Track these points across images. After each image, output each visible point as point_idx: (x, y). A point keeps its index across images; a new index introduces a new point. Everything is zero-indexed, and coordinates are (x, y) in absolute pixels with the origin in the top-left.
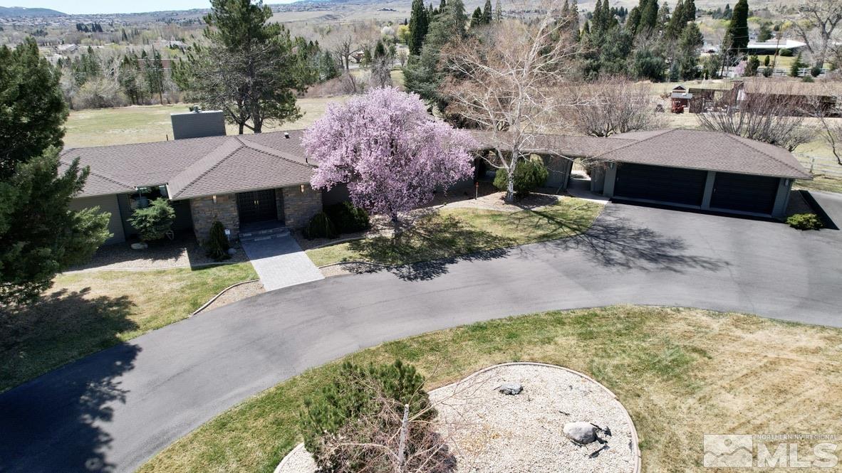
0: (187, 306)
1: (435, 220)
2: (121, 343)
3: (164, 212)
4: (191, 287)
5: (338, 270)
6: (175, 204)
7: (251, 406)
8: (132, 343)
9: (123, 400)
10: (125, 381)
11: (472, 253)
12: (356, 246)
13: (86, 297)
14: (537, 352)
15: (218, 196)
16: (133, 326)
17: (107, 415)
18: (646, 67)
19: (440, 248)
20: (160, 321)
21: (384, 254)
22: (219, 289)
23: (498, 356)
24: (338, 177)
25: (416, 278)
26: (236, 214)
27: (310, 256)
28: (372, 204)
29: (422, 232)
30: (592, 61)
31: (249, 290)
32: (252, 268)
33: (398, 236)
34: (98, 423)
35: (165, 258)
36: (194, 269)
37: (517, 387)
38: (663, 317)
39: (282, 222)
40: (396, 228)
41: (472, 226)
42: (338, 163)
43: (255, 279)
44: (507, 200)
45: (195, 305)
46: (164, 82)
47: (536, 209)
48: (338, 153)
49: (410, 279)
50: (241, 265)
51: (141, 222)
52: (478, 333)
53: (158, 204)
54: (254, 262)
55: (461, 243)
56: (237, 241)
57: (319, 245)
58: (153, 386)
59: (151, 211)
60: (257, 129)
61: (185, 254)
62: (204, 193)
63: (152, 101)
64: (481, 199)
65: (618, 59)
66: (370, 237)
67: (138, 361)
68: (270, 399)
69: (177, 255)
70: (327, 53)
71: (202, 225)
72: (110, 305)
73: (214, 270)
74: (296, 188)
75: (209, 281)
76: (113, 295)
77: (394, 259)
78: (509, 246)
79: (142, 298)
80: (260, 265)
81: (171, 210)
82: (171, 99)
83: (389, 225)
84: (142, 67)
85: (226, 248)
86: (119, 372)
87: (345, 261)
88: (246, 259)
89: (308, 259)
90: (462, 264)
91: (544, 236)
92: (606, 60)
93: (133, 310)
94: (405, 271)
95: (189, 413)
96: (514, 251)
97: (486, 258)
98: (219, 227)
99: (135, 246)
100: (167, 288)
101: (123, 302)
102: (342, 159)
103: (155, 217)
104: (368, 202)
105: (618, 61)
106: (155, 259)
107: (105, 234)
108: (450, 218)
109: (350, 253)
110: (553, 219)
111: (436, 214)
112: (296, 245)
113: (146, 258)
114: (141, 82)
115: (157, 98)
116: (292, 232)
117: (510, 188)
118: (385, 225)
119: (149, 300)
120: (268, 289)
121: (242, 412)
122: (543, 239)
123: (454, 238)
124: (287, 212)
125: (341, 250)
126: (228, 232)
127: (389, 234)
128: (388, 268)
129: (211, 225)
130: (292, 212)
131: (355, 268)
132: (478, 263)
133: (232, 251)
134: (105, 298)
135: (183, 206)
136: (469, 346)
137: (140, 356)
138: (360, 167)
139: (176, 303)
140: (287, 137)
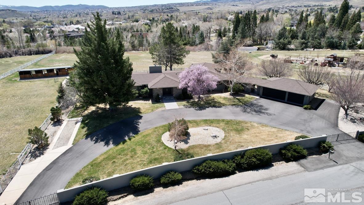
0: (151, 110)
1: (209, 98)
2: (139, 115)
3: (147, 91)
4: (152, 107)
5: (182, 107)
6: (150, 89)
7: (161, 126)
8: (141, 115)
9: (140, 123)
10: (140, 121)
11: (214, 106)
12: (188, 102)
13: (132, 107)
14: (215, 125)
15: (159, 88)
16: (141, 113)
17: (138, 125)
18: (330, 43)
19: (207, 105)
20: (146, 112)
21: (194, 105)
22: (157, 108)
23: (207, 125)
24: (185, 86)
25: (198, 110)
26: (162, 92)
27: (177, 103)
28: (192, 93)
29: (205, 100)
30: (304, 40)
31: (163, 109)
32: (164, 104)
33: (198, 101)
34: (137, 126)
35: (146, 101)
36: (152, 104)
37: (207, 129)
38: (246, 123)
39: (172, 95)
40: (199, 99)
41: (218, 100)
42: (185, 83)
43: (165, 107)
44: (231, 95)
45: (152, 110)
46: (143, 43)
47: (237, 97)
48: (185, 81)
49: (197, 110)
50: (162, 104)
51: (142, 92)
52: (206, 121)
53: (146, 89)
54: (165, 103)
55: (212, 104)
56: (162, 98)
57: (180, 101)
58: (145, 122)
59: (144, 90)
60: (171, 67)
61: (151, 100)
62: (155, 87)
63: (139, 49)
64: (224, 93)
65: (317, 39)
66: (192, 100)
67: (143, 118)
68: (164, 126)
69: (149, 100)
70: (202, 31)
71: (155, 94)
72: (137, 109)
73: (156, 104)
74: (176, 88)
75: (155, 106)
76: (137, 107)
77: (195, 106)
78: (224, 106)
79: (142, 108)
80: (166, 104)
81: (148, 90)
82: (145, 49)
83: (198, 98)
84: (137, 38)
85: (159, 100)
86: (140, 119)
87: (184, 105)
88: (163, 103)
89: (177, 104)
90: (210, 108)
91: (234, 104)
92: (312, 40)
93: (141, 110)
94: (196, 108)
95: (150, 126)
96: (224, 107)
97: (216, 108)
98: (158, 95)
99: (140, 98)
100: (147, 107)
101: (139, 108)
102: (186, 82)
103: (145, 92)
104: (191, 93)
105: (317, 40)
106: (144, 101)
107: (137, 95)
108: (214, 98)
109: (186, 104)
110: (239, 100)
111: (210, 96)
112: (175, 101)
113: (142, 100)
114: (136, 42)
115: (141, 49)
116: (174, 98)
117: (231, 91)
118: (197, 98)
119: (144, 109)
120: (167, 109)
121: (159, 127)
122: (233, 105)
123: (211, 103)
124: (174, 93)
125: (184, 103)
126: (160, 96)
127: (196, 100)
128: (193, 108)
129: (156, 95)
130: (175, 93)
131: (186, 107)
132: (214, 108)
133: (160, 100)
134: (135, 107)
135: (151, 90)
136: (202, 123)
137: (143, 117)
138: (189, 84)
139: (149, 110)
140: (176, 74)
